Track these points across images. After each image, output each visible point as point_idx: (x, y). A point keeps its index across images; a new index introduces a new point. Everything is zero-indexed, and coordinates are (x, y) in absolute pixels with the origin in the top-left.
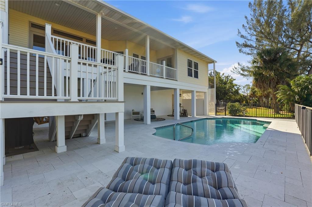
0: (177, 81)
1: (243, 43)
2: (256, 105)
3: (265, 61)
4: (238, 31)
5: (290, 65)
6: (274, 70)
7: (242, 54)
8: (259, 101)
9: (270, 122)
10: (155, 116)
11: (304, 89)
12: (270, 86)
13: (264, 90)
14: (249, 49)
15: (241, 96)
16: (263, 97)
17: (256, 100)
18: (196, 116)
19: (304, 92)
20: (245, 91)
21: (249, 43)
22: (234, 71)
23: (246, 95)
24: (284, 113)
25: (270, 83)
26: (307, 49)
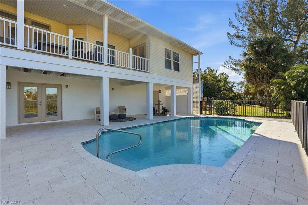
0: (150, 73)
1: (235, 34)
2: (251, 103)
3: (257, 53)
4: (229, 20)
5: (285, 56)
6: (268, 63)
7: (233, 46)
8: (253, 98)
9: (261, 123)
10: (125, 115)
11: (302, 82)
12: (263, 81)
13: (257, 86)
14: (241, 40)
15: (235, 94)
16: (258, 95)
17: (251, 97)
18: (177, 115)
19: (303, 85)
20: (240, 89)
21: (241, 34)
22: (225, 66)
23: (241, 93)
24: (277, 112)
25: (263, 78)
26: (305, 41)
